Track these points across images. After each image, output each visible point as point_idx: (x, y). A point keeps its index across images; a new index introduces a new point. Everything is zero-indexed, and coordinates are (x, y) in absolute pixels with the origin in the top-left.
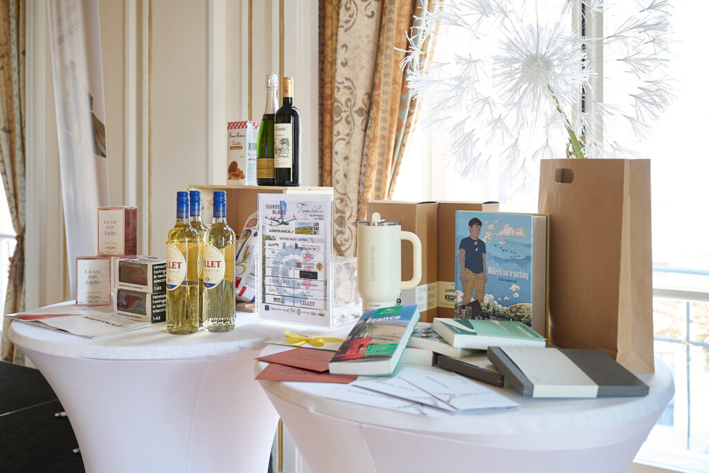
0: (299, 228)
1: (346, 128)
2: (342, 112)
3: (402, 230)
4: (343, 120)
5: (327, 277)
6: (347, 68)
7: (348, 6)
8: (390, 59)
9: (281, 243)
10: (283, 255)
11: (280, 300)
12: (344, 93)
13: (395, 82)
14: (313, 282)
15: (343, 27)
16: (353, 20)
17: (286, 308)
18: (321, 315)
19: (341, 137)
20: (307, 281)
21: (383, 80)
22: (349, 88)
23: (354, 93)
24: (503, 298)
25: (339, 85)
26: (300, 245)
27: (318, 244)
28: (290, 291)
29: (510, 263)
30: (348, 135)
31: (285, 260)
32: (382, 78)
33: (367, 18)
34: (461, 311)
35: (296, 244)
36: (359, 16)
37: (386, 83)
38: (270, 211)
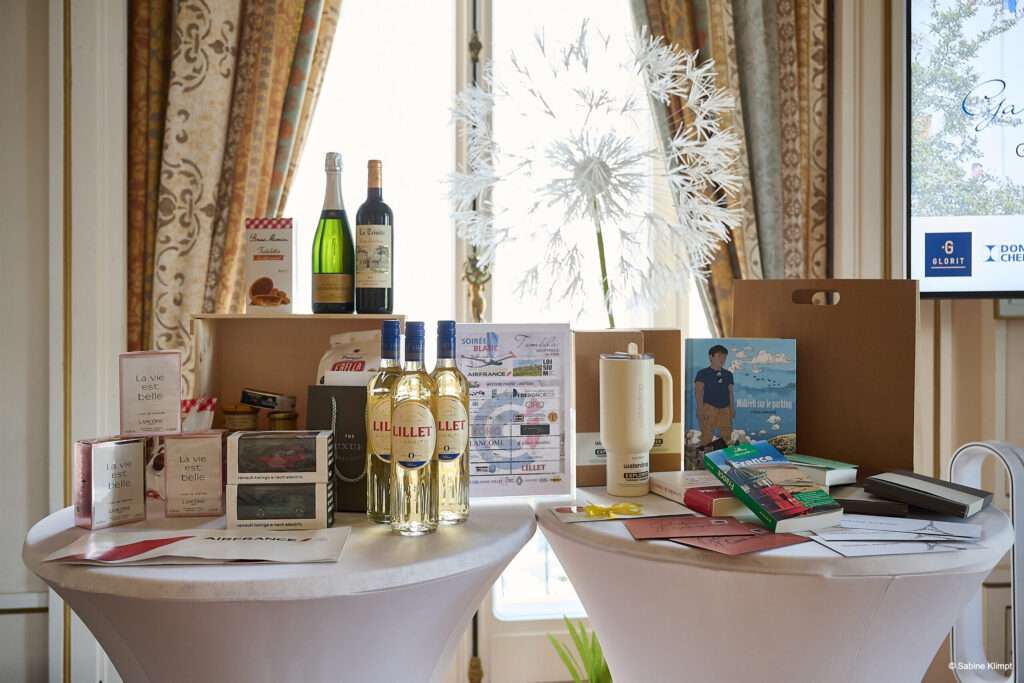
0: (520, 368)
1: (180, 232)
2: (175, 208)
3: (656, 363)
4: (177, 221)
5: (566, 429)
6: (186, 144)
7: (192, 55)
8: (260, 139)
9: (488, 391)
10: (492, 408)
11: (489, 468)
12: (180, 181)
13: (264, 171)
14: (543, 438)
15: (181, 84)
16: (200, 77)
17: (497, 478)
18: (554, 480)
19: (171, 244)
20: (533, 438)
21: (250, 167)
22: (188, 174)
23: (200, 182)
24: (757, 432)
25: (172, 169)
26: (520, 390)
27: (551, 388)
28: (506, 454)
29: (767, 393)
30: (184, 242)
31: (497, 412)
32: (249, 165)
33: (221, 77)
34: (697, 453)
35: (515, 390)
36: (211, 71)
37: (253, 172)
38: (470, 347)
